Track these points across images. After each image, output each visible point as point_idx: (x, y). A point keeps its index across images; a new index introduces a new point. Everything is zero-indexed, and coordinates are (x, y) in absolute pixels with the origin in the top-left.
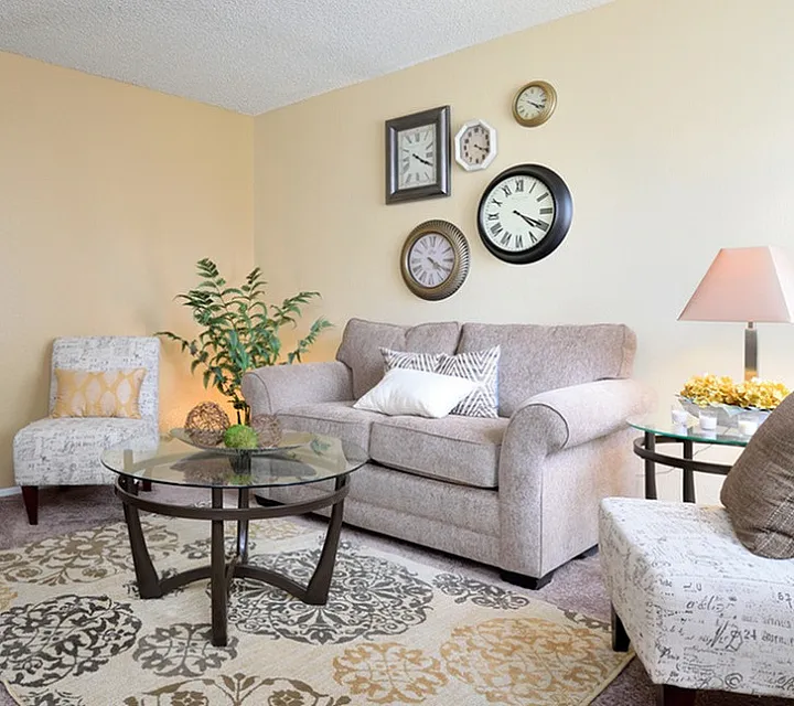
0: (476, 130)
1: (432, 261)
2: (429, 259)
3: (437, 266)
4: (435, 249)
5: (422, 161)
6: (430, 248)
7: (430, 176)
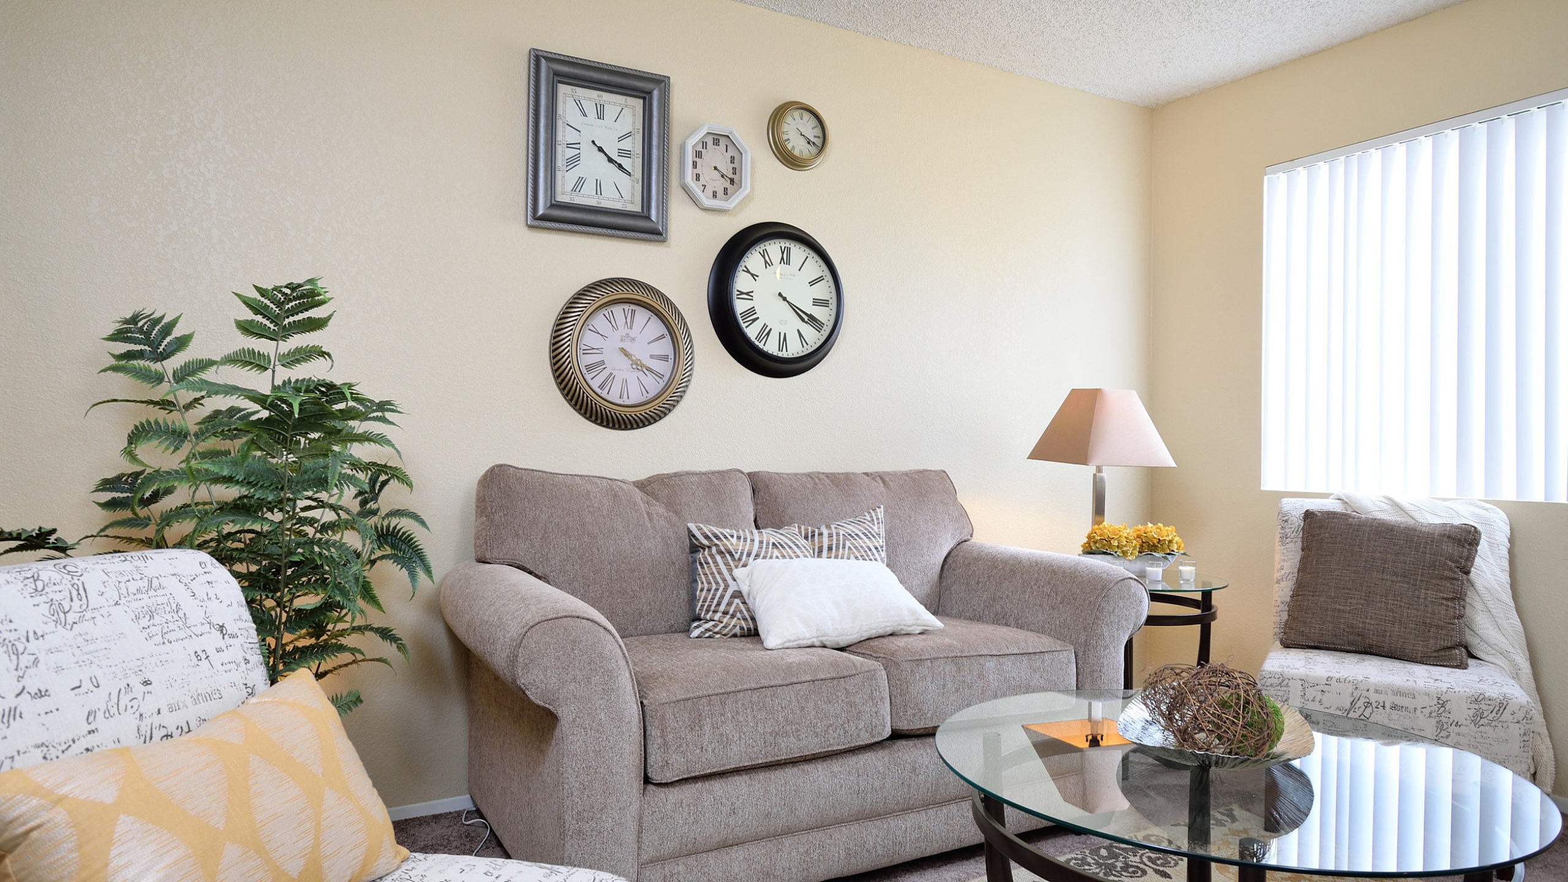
0: (716, 142)
1: (626, 354)
2: (622, 350)
3: (638, 366)
4: (632, 334)
5: (610, 160)
6: (623, 330)
7: (627, 196)
